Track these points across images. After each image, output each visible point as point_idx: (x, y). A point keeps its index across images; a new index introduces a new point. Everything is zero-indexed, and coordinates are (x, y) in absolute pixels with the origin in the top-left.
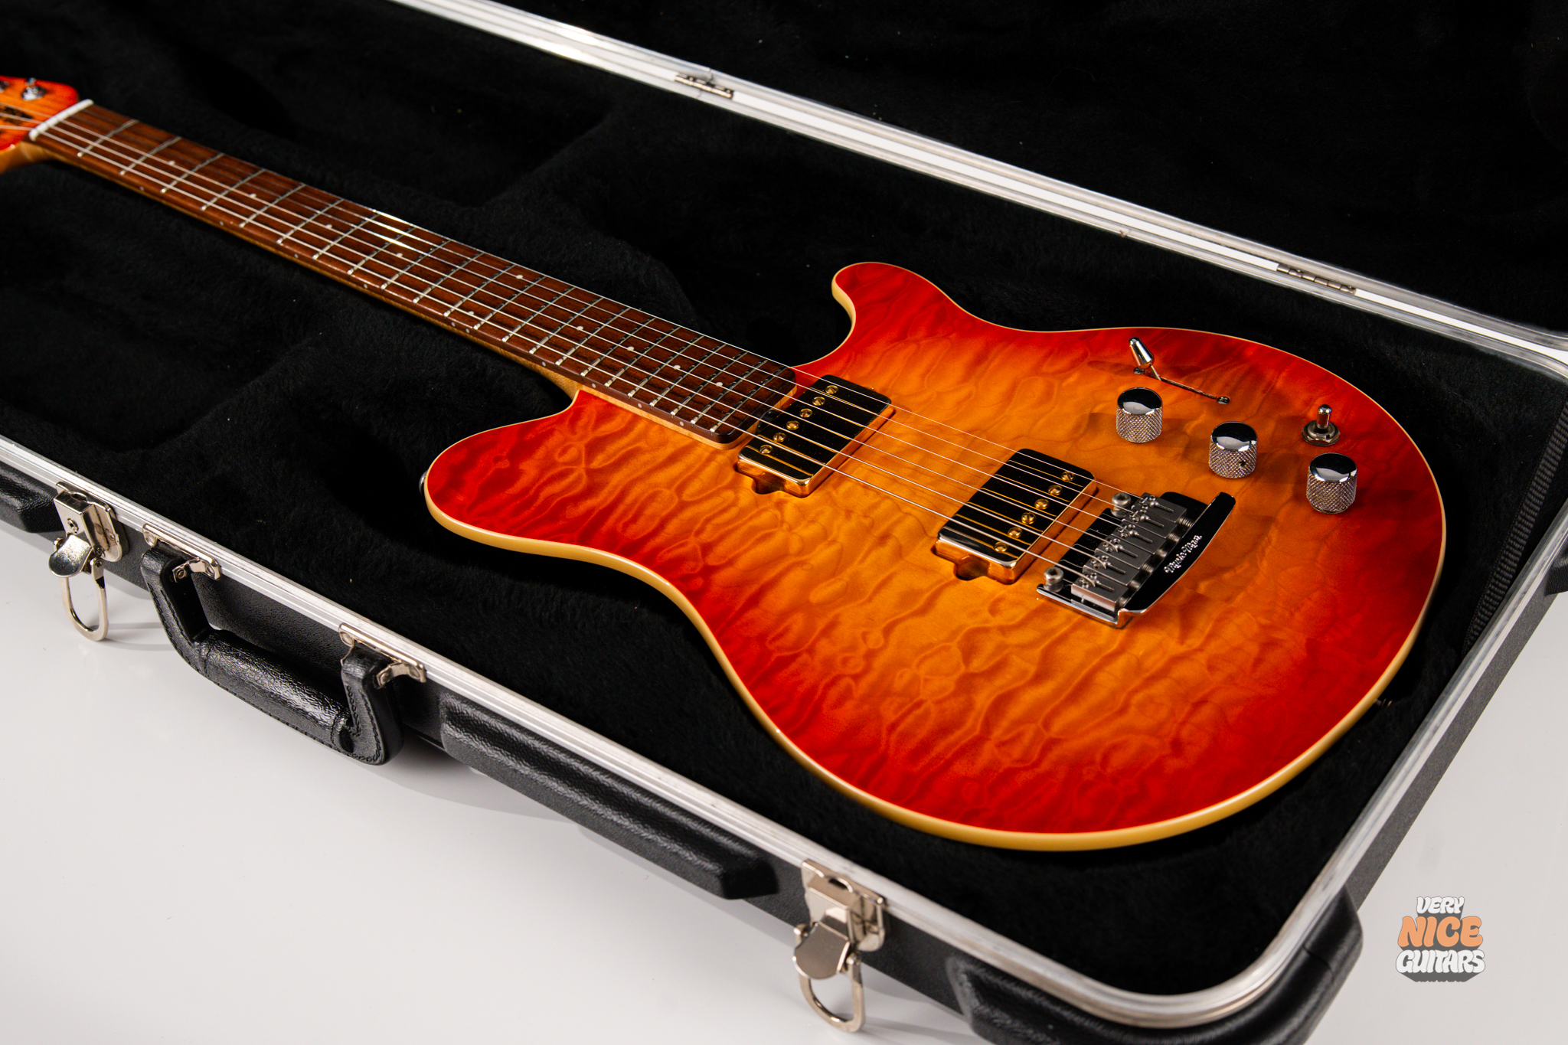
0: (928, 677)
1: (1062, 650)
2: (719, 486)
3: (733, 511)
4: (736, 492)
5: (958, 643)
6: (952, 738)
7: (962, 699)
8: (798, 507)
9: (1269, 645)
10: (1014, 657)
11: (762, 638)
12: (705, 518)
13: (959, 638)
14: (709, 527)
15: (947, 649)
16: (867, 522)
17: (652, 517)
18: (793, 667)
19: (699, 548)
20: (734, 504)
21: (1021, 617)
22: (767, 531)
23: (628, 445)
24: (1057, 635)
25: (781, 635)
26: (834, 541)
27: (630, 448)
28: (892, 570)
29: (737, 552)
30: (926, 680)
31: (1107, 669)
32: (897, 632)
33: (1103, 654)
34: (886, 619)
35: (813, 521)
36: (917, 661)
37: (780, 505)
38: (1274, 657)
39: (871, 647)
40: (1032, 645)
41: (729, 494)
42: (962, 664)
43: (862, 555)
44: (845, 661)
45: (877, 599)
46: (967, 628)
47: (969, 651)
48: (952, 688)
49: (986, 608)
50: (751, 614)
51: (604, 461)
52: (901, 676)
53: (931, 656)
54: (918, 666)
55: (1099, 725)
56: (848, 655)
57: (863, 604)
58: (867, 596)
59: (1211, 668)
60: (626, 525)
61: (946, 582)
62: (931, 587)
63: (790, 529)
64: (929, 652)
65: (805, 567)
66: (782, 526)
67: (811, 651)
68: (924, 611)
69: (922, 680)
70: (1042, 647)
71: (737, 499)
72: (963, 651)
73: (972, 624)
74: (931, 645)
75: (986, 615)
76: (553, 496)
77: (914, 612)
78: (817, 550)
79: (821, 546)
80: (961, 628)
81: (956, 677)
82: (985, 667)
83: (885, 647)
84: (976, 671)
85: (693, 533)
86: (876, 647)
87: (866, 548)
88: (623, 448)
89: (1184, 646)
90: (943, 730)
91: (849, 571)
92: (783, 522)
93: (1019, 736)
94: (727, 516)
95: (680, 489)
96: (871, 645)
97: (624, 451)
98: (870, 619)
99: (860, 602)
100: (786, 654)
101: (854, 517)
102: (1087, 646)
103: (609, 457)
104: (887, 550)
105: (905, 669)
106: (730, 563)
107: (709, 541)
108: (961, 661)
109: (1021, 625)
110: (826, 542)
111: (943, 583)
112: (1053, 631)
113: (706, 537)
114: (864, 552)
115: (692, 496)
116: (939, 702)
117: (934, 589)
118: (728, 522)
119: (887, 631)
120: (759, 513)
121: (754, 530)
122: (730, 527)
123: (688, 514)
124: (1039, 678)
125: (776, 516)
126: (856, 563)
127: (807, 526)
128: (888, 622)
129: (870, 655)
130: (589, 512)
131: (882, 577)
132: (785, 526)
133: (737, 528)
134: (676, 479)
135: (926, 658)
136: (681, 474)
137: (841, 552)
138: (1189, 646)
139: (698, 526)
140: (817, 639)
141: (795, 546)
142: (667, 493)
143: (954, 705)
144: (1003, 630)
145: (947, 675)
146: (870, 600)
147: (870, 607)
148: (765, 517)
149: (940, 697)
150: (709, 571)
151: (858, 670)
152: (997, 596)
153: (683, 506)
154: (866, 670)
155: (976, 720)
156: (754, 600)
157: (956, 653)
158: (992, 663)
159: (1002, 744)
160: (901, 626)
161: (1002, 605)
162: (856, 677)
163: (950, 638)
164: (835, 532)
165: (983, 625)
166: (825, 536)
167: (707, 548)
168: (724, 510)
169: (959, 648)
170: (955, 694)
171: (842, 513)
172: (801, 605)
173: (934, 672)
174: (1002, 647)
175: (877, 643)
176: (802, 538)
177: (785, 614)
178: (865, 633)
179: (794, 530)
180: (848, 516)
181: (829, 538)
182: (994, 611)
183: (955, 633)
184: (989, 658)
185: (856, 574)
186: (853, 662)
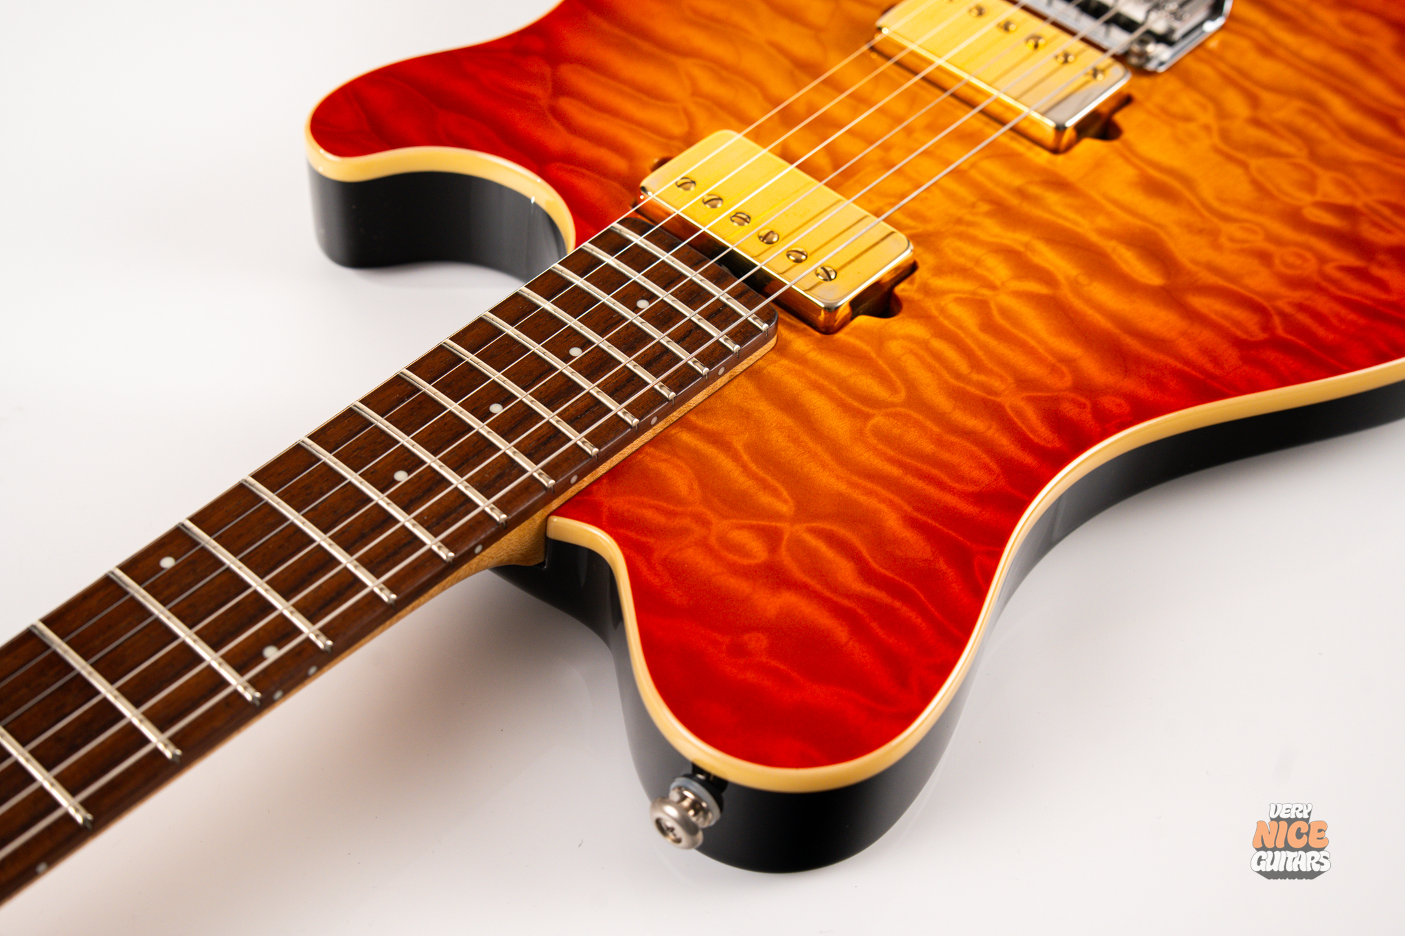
12: (952, 381)
16: (984, 207)
17: (939, 442)
19: (1026, 394)
20: (925, 345)
23: (736, 458)
24: (1233, 74)
25: (1238, 324)
27: (746, 457)
28: (1098, 196)
30: (1326, 196)
31: (1296, 45)
32: (1230, 211)
33: (1269, 45)
34: (1201, 216)
35: (978, 261)
36: (1287, 199)
37: (929, 293)
39: (1261, 237)
40: (1251, 97)
42: (1291, 160)
47: (1268, 152)
50: (1191, 352)
51: (775, 493)
60: (960, 478)
63: (993, 287)
67: (1271, 297)
72: (1265, 156)
75: (1192, 127)
76: (866, 573)
78: (1046, 265)
79: (1036, 260)
80: (1218, 151)
81: (1318, 170)
85: (991, 398)
88: (745, 468)
91: (1094, 238)
92: (974, 293)
94: (951, 354)
95: (873, 402)
97: (753, 467)
99: (1162, 235)
100: (1277, 321)
101: (969, 217)
103: (766, 486)
106: (1068, 361)
107: (1010, 380)
115: (893, 390)
119: (1227, 218)
120: (949, 317)
121: (989, 326)
126: (1079, 230)
130: (913, 523)
131: (1111, 208)
132: (986, 292)
133: (983, 346)
136: (832, 397)
140: (1246, 287)
145: (1314, 176)
152: (1156, 112)
160: (1216, 204)
161: (1175, 109)
163: (1244, 165)
165: (1215, 131)
167: (1024, 383)
168: (937, 356)
169: (1261, 159)
171: (962, 228)
172: (1170, 296)
173: (1310, 187)
174: (1256, 122)
175: (1254, 232)
176: (1018, 277)
177: (1193, 315)
178: (1232, 239)
179: (998, 283)
180: (970, 224)
181: (1022, 249)
182: (1187, 118)
183: (1230, 158)
184: (1281, 137)
185: (1103, 232)
186: (1291, 259)
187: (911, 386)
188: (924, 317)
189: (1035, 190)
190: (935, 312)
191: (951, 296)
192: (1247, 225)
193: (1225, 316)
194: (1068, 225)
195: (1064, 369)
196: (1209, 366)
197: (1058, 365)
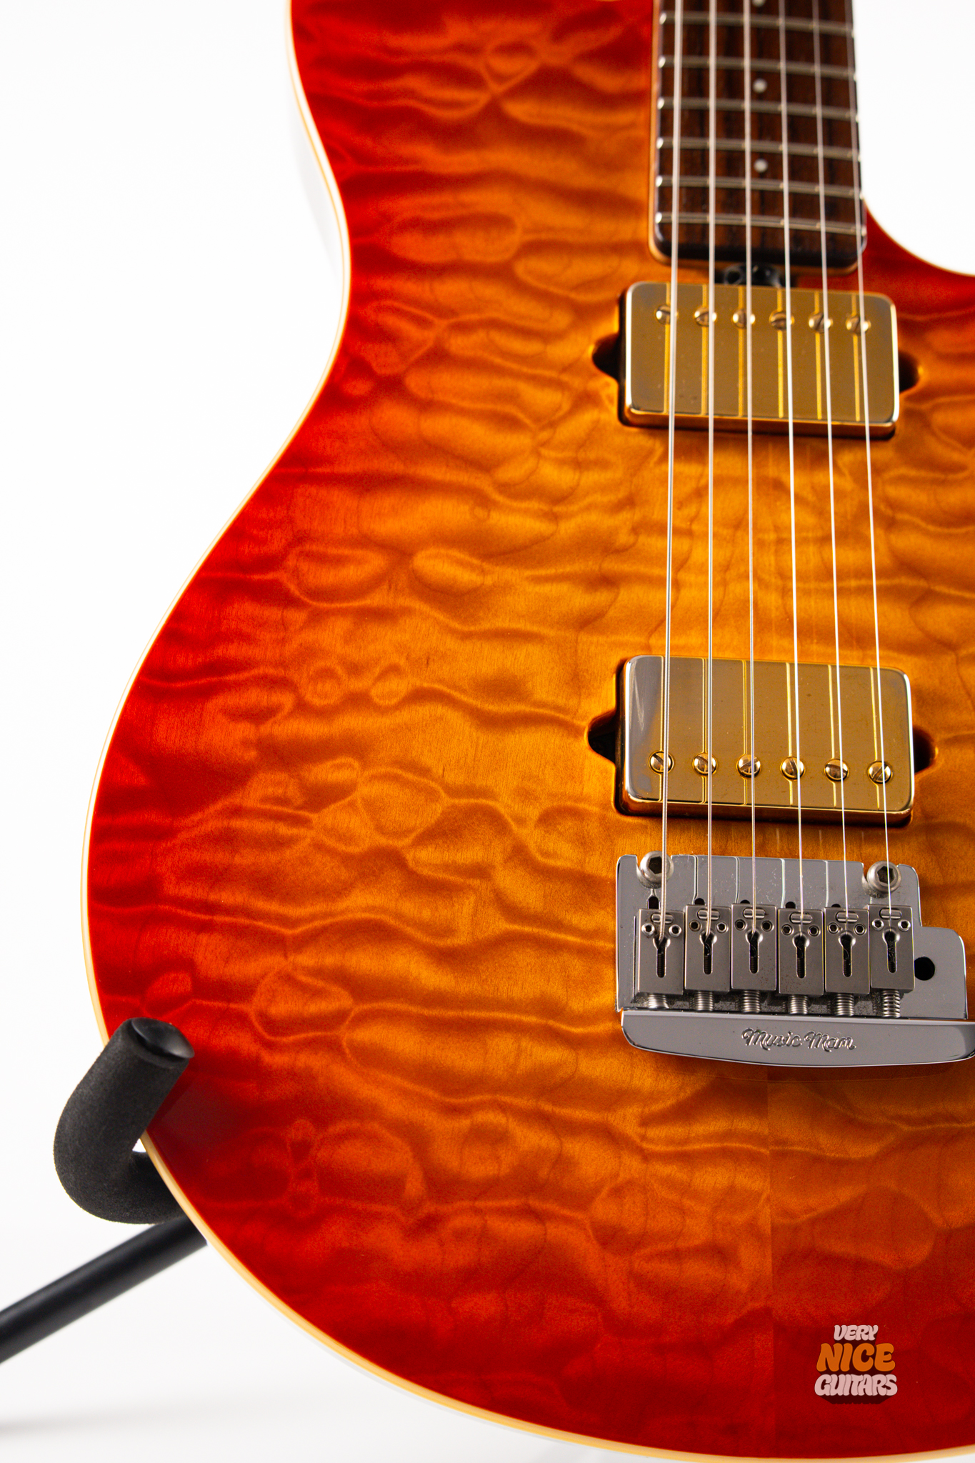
0: (359, 804)
1: (525, 958)
2: (573, 295)
3: (532, 347)
4: (574, 326)
5: (453, 806)
6: (261, 904)
7: (344, 874)
8: (596, 428)
9: (719, 1253)
10: (472, 899)
11: (301, 538)
12: (495, 317)
13: (463, 802)
14: (479, 336)
15: (432, 795)
16: (623, 538)
17: (451, 248)
18: (272, 613)
19: (430, 344)
20: (546, 337)
21: (559, 863)
22: (521, 416)
24: (553, 935)
25: (322, 559)
26: (555, 518)
28: (544, 631)
29: (454, 401)
30: (352, 805)
31: (526, 1043)
32: (424, 711)
33: (551, 1022)
34: (440, 681)
35: (578, 465)
36: (383, 770)
37: (587, 399)
38: (698, 1273)
39: (373, 693)
40: (510, 910)
41: (561, 319)
42: (413, 835)
43: (551, 571)
44: (327, 674)
45: (468, 646)
46: (491, 803)
47: (443, 832)
48: (354, 850)
49: (547, 804)
51: (526, 114)
52: (340, 767)
53: (405, 783)
54: (374, 778)
55: (404, 1093)
56: (340, 670)
57: (453, 632)
58: (472, 628)
59: (617, 1192)
60: (413, 226)
61: (568, 718)
62: (543, 705)
63: (541, 446)
64: (410, 776)
65: (480, 512)
66: (543, 428)
67: (317, 618)
68: (488, 722)
69: (349, 798)
70: (516, 927)
71: (558, 336)
72: (439, 823)
73: (505, 805)
74: (425, 771)
75: (533, 812)
77: (478, 710)
78: (524, 505)
79: (534, 505)
80: (485, 793)
81: (383, 841)
82: (425, 872)
83: (383, 711)
84: (411, 864)
85: (453, 320)
86: (376, 700)
87: (568, 569)
89: (641, 1131)
90: (266, 883)
91: (508, 574)
92: (553, 425)
93: (317, 993)
94: (518, 345)
95: (534, 248)
96: (377, 692)
98: (428, 659)
99: (456, 625)
100: (293, 588)
101: (622, 515)
102: (556, 989)
103: (540, 117)
104: (580, 600)
105: (356, 764)
106: (426, 406)
108: (420, 831)
109: (546, 873)
110: (545, 507)
111: (562, 716)
112: (559, 925)
113: (459, 344)
114: (560, 570)
115: (529, 273)
116: (319, 847)
117: (541, 711)
118: (505, 354)
119: (419, 696)
120: (548, 383)
121: (512, 397)
122: (498, 360)
123: (489, 290)
124: (447, 957)
125: (559, 408)
126: (528, 573)
127: (561, 463)
128: (437, 686)
129: (358, 701)
131: (521, 627)
132: (544, 435)
133: (499, 373)
134: (550, 229)
135: (396, 778)
136: (563, 231)
137: (540, 540)
138: (643, 1138)
139: (474, 317)
140: (343, 613)
141: (510, 473)
142: (515, 238)
143: (327, 869)
144: (519, 855)
145: (380, 829)
146: (466, 636)
147: (451, 643)
148: (544, 399)
149: (330, 842)
150: (392, 387)
151: (317, 702)
152: (581, 806)
153: (501, 273)
154: (324, 714)
155: (313, 917)
156: (367, 484)
157: (434, 812)
158: (441, 875)
159: (287, 979)
160: (440, 710)
161: (568, 825)
162: (302, 708)
163: (453, 791)
164: (574, 508)
165: (510, 820)
166: (557, 500)
167: (438, 357)
168: (526, 333)
169: (443, 813)
170: (346, 859)
171: (622, 494)
172: (400, 552)
173: (373, 807)
174: (481, 871)
175: (383, 697)
176: (533, 472)
177: (366, 541)
178: (394, 670)
179: (544, 451)
180: (619, 507)
181: (557, 509)
182: (548, 819)
183: (471, 791)
184: (446, 867)
185: (506, 588)
186: (328, 686)
187: (521, 287)
188: (568, 368)
189: (601, 597)
190: (565, 378)
191: (566, 406)
192: (394, 701)
193: (339, 561)
194: (542, 572)
195: (423, 394)
196: (313, 490)
197: (430, 396)
